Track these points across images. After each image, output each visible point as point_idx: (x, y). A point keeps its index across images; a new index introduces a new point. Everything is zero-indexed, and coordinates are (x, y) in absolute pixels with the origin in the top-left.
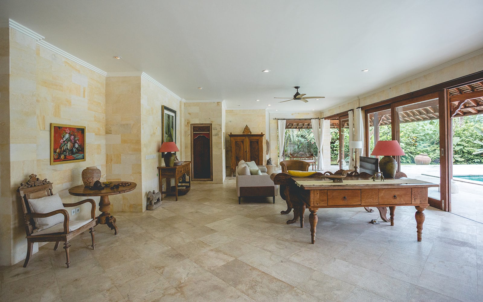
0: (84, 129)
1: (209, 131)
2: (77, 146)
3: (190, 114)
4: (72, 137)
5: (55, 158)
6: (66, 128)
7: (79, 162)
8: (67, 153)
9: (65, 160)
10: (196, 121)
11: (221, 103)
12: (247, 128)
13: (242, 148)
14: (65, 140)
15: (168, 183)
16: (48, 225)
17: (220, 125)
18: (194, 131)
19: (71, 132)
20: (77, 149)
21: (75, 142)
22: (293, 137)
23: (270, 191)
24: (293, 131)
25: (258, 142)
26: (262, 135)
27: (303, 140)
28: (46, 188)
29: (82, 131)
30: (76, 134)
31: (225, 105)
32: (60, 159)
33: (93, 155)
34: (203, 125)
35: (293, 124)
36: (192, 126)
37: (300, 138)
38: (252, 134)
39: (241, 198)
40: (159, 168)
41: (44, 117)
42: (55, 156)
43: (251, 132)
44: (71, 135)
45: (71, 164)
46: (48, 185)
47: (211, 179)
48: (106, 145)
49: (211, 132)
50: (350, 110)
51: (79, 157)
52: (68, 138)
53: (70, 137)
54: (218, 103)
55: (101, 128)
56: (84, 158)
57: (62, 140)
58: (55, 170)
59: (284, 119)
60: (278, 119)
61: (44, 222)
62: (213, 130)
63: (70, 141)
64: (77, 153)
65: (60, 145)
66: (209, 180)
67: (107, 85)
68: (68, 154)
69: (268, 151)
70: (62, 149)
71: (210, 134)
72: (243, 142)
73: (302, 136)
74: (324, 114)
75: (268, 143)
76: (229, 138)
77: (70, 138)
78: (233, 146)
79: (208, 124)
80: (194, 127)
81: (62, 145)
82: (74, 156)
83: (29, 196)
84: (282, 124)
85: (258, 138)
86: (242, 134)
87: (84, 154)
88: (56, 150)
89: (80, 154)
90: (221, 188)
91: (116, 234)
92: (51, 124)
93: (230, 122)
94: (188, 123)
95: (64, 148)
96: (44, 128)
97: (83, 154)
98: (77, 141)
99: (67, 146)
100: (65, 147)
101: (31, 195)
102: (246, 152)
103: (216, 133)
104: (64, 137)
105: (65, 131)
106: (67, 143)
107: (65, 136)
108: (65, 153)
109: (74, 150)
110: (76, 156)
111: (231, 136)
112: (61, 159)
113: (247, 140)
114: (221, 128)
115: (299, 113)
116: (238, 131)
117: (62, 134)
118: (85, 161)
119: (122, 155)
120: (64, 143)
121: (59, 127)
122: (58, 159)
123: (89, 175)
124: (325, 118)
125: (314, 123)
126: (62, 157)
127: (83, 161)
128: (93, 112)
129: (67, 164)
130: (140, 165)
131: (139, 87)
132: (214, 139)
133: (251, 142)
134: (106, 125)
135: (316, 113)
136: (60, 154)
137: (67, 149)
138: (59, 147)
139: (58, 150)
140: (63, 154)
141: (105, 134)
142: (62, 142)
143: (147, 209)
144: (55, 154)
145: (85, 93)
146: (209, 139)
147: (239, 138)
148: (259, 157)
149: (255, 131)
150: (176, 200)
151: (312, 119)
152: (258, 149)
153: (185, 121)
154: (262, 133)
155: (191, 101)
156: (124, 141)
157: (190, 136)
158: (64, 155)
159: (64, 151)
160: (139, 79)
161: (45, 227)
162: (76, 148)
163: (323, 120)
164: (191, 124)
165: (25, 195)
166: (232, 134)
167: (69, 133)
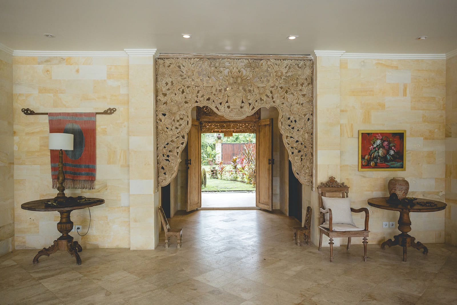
0: (403, 133)
2: (392, 152)
4: (386, 143)
5: (363, 164)
6: (377, 134)
7: (396, 171)
8: (379, 160)
9: (375, 167)
14: (376, 147)
19: (383, 138)
20: (392, 156)
21: (390, 148)
28: (342, 191)
29: (400, 136)
30: (390, 139)
32: (369, 166)
33: (419, 164)
41: (352, 125)
42: (363, 162)
44: (384, 141)
45: (384, 172)
46: (344, 188)
51: (395, 165)
52: (380, 144)
53: (382, 143)
55: (436, 130)
56: (402, 167)
57: (372, 147)
58: (364, 177)
63: (383, 147)
64: (391, 160)
65: (369, 151)
68: (380, 162)
70: (372, 156)
77: (382, 145)
81: (372, 152)
82: (389, 164)
83: (325, 194)
87: (403, 162)
88: (365, 157)
89: (397, 163)
92: (359, 131)
95: (374, 154)
96: (353, 136)
97: (401, 163)
98: (393, 148)
99: (378, 153)
100: (376, 154)
101: (327, 194)
104: (374, 143)
105: (376, 137)
106: (379, 149)
107: (376, 142)
108: (376, 160)
109: (388, 157)
110: (391, 164)
112: (371, 166)
117: (371, 140)
118: (405, 170)
120: (375, 149)
121: (369, 134)
122: (366, 166)
126: (372, 163)
127: (402, 171)
128: (421, 111)
129: (379, 172)
136: (369, 161)
137: (379, 156)
138: (368, 154)
139: (366, 157)
140: (372, 161)
141: (445, 137)
142: (372, 149)
144: (363, 161)
145: (406, 91)
158: (375, 162)
159: (375, 158)
162: (390, 155)
165: (322, 192)
167: (382, 139)
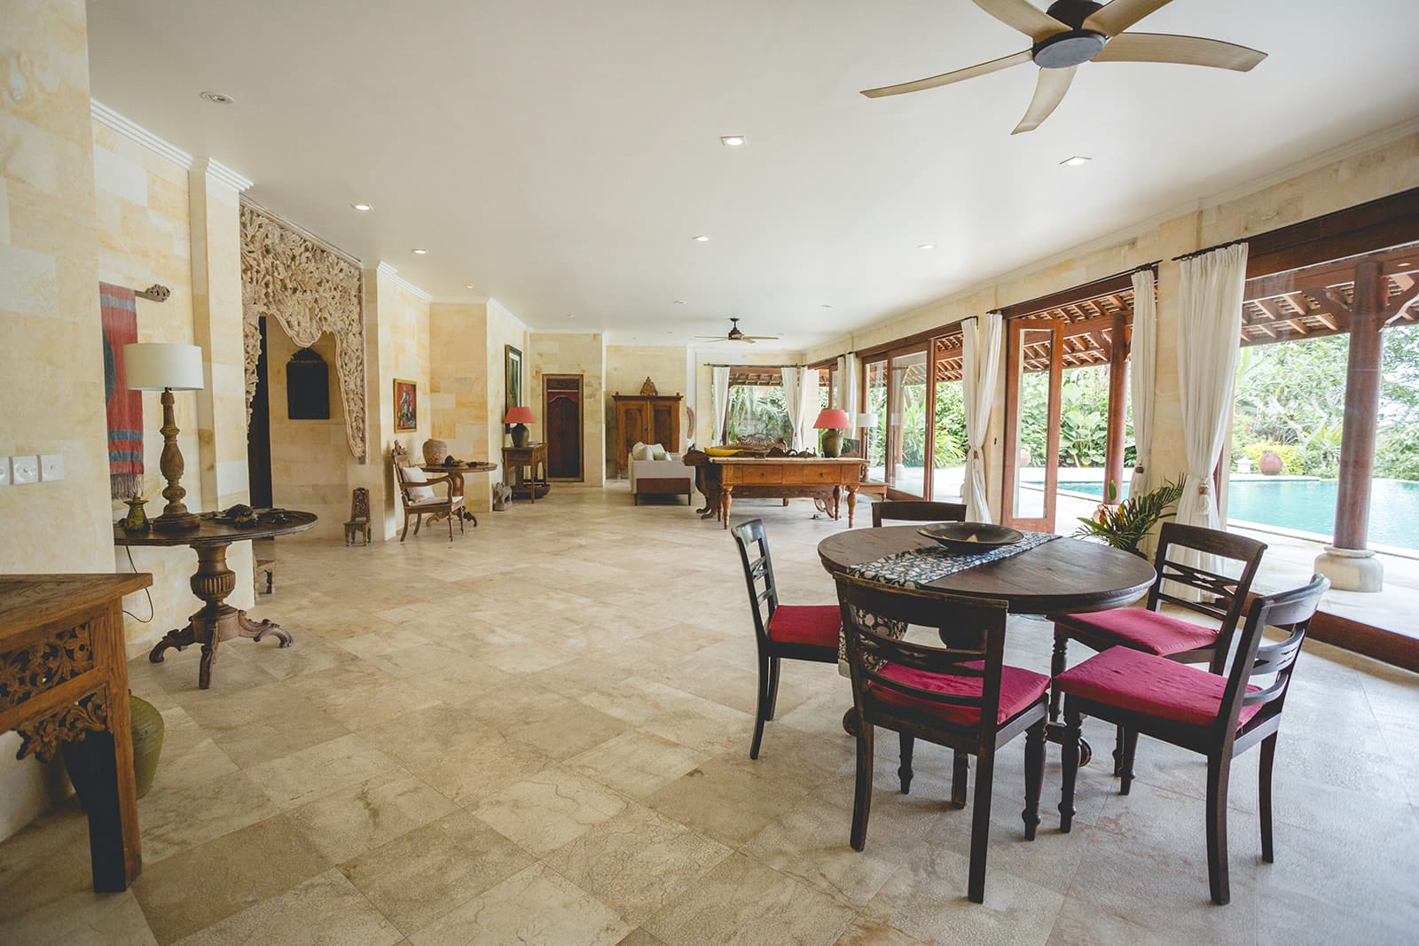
1: (578, 389)
3: (541, 355)
10: (554, 369)
11: (600, 335)
12: (648, 383)
13: (639, 422)
15: (520, 474)
16: (422, 496)
17: (600, 378)
18: (548, 389)
22: (752, 402)
23: (683, 485)
24: (751, 390)
25: (669, 412)
26: (678, 398)
27: (773, 410)
28: (409, 458)
31: (607, 338)
34: (566, 377)
35: (748, 375)
36: (545, 379)
37: (769, 407)
38: (659, 395)
39: (638, 496)
40: (504, 450)
41: (390, 369)
43: (656, 392)
46: (409, 454)
47: (580, 479)
48: (432, 410)
49: (580, 389)
50: (840, 356)
54: (595, 335)
55: (428, 384)
56: (415, 428)
59: (727, 366)
60: (714, 366)
61: (420, 494)
62: (587, 386)
66: (577, 480)
67: (432, 316)
69: (692, 431)
71: (580, 394)
72: (640, 411)
73: (773, 402)
74: (808, 357)
75: (691, 414)
76: (613, 403)
78: (622, 417)
79: (576, 375)
80: (548, 380)
84: (723, 376)
85: (668, 403)
86: (639, 394)
90: (601, 492)
91: (475, 525)
92: (394, 380)
93: (616, 369)
94: (537, 372)
96: (389, 387)
101: (402, 462)
102: (647, 430)
103: (591, 393)
111: (617, 398)
113: (649, 406)
114: (600, 384)
115: (756, 354)
116: (631, 388)
119: (457, 425)
123: (435, 449)
124: (810, 367)
125: (786, 373)
130: (487, 441)
131: (483, 321)
132: (587, 404)
133: (657, 412)
134: (432, 378)
135: (791, 354)
143: (494, 510)
146: (578, 404)
147: (633, 402)
148: (671, 441)
149: (664, 388)
150: (533, 503)
151: (783, 366)
152: (671, 424)
153: (532, 367)
154: (678, 394)
155: (542, 331)
156: (460, 404)
157: (541, 397)
160: (483, 308)
161: (422, 499)
163: (804, 371)
164: (543, 375)
166: (620, 394)
